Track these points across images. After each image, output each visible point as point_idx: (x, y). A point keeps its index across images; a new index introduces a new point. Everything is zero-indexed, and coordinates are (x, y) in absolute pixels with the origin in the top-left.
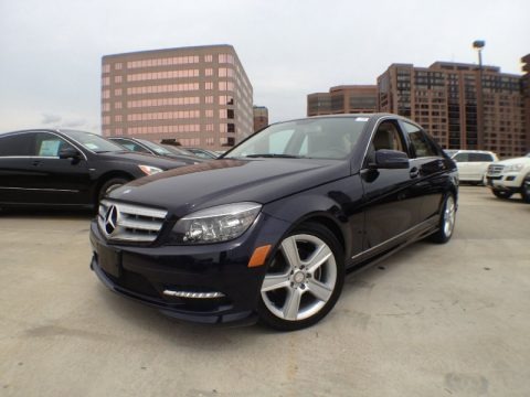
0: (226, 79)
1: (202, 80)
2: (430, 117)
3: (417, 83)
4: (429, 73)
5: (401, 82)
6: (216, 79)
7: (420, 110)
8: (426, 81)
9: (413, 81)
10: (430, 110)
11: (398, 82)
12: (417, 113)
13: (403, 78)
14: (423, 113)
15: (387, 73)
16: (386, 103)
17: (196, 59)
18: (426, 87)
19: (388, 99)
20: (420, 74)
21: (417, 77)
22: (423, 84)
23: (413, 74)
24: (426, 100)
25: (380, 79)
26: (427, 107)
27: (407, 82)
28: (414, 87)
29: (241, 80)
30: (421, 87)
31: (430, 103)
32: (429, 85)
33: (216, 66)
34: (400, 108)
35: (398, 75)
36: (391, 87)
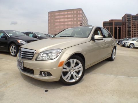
0: (80, 17)
1: (73, 18)
2: (136, 29)
3: (132, 19)
4: (136, 16)
5: (128, 19)
6: (77, 18)
7: (134, 27)
8: (135, 19)
9: (131, 18)
10: (136, 27)
11: (127, 19)
12: (133, 27)
13: (129, 18)
14: (134, 28)
15: (125, 16)
16: (124, 24)
17: (72, 12)
18: (135, 21)
19: (125, 23)
20: (133, 17)
21: (132, 17)
22: (134, 19)
23: (131, 17)
24: (135, 24)
25: (122, 18)
26: (135, 26)
27: (130, 19)
28: (132, 20)
29: (84, 18)
30: (134, 20)
31: (136, 25)
32: (136, 20)
33: (77, 14)
34: (128, 26)
35: (127, 17)
36: (125, 20)
